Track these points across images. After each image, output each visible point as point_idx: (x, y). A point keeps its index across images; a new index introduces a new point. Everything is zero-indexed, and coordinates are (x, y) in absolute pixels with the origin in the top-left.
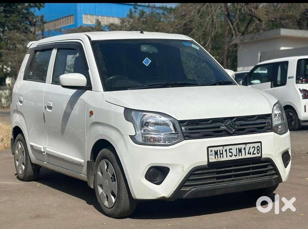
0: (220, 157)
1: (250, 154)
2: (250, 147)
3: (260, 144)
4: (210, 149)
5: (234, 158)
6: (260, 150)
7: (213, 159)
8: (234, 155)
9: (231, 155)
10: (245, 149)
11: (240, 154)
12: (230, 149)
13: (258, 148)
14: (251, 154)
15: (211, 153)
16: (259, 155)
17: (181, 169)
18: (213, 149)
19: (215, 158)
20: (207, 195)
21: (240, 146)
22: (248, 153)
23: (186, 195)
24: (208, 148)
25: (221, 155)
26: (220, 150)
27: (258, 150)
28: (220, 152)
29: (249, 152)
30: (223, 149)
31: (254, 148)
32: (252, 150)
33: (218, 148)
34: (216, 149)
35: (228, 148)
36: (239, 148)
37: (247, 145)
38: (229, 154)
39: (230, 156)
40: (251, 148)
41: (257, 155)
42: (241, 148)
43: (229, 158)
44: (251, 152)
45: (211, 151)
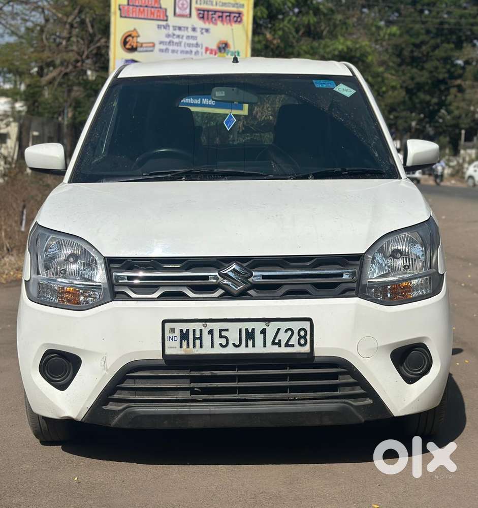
0: (194, 346)
1: (279, 344)
2: (279, 330)
3: (308, 323)
4: (168, 326)
5: (230, 350)
6: (308, 337)
7: (174, 349)
8: (234, 344)
9: (224, 344)
10: (263, 332)
11: (250, 343)
12: (221, 331)
13: (302, 333)
14: (280, 346)
15: (172, 335)
16: (307, 349)
17: (101, 363)
18: (178, 327)
19: (181, 346)
20: (166, 425)
21: (250, 326)
22: (273, 343)
23: (117, 419)
24: (164, 322)
25: (198, 342)
26: (194, 331)
27: (300, 337)
28: (194, 334)
29: (277, 341)
30: (202, 328)
31: (290, 333)
32: (283, 337)
33: (191, 326)
34: (185, 327)
35: (216, 327)
36: (247, 330)
37: (271, 323)
38: (218, 341)
39: (221, 345)
40: (282, 332)
41: (297, 349)
42: (253, 330)
43: (218, 350)
44: (280, 341)
45: (173, 330)
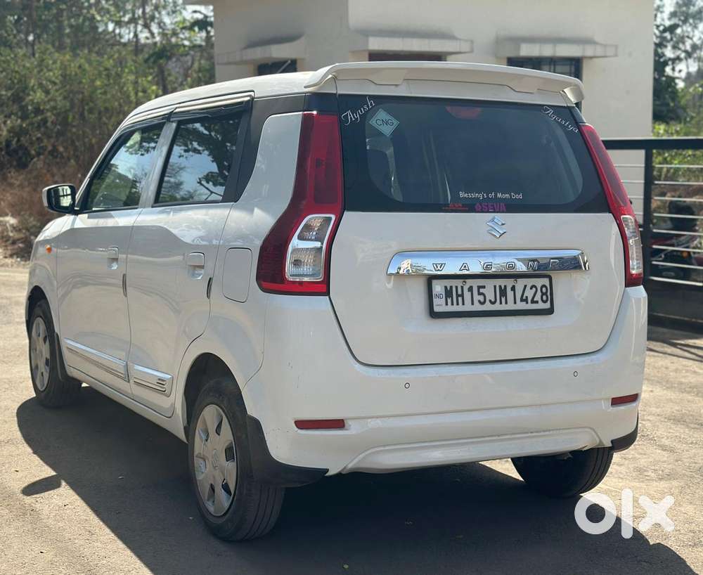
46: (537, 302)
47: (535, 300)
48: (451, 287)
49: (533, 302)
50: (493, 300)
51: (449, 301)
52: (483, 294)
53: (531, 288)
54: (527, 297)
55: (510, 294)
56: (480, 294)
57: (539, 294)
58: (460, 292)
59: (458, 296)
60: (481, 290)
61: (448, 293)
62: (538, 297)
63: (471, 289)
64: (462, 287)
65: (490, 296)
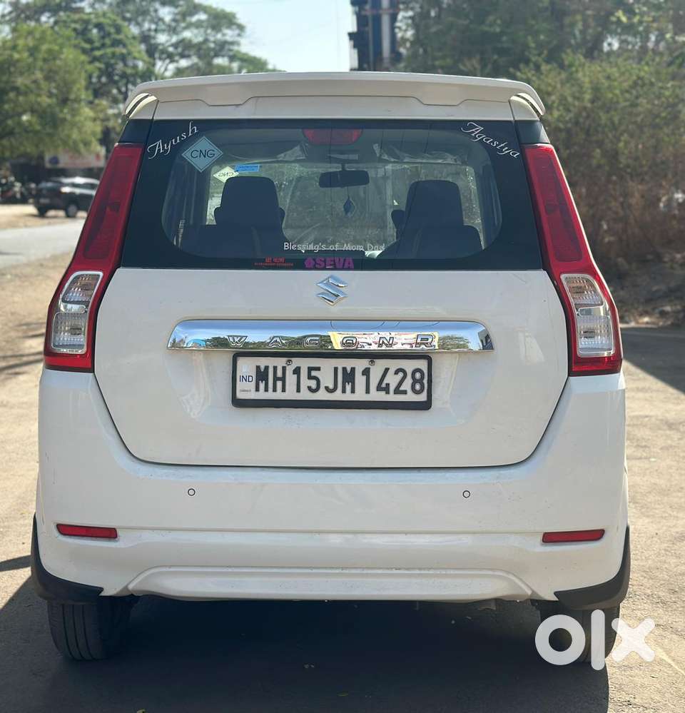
46: (405, 392)
47: (402, 388)
48: (267, 368)
49: (397, 391)
50: (331, 386)
51: (262, 385)
52: (316, 378)
53: (396, 373)
54: (388, 385)
55: (360, 380)
56: (310, 377)
57: (409, 381)
58: (279, 374)
59: (276, 379)
60: (314, 373)
61: (262, 375)
62: (407, 385)
63: (297, 371)
64: (284, 369)
65: (327, 381)
